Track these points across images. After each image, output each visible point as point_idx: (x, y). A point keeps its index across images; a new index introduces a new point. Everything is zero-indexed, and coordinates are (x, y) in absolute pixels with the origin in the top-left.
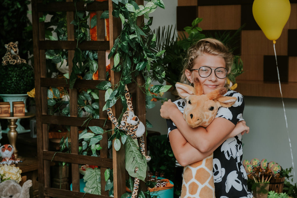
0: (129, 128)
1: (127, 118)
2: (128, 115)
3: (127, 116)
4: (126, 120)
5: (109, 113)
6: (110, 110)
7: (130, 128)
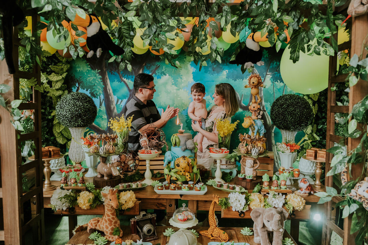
0: (362, 200)
1: (358, 188)
2: (361, 186)
3: (359, 186)
4: (357, 190)
5: (343, 178)
6: (344, 175)
7: (365, 200)
